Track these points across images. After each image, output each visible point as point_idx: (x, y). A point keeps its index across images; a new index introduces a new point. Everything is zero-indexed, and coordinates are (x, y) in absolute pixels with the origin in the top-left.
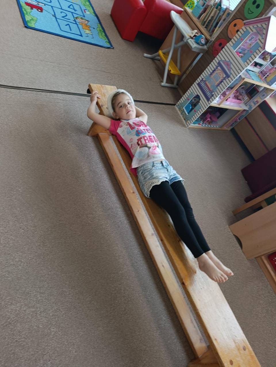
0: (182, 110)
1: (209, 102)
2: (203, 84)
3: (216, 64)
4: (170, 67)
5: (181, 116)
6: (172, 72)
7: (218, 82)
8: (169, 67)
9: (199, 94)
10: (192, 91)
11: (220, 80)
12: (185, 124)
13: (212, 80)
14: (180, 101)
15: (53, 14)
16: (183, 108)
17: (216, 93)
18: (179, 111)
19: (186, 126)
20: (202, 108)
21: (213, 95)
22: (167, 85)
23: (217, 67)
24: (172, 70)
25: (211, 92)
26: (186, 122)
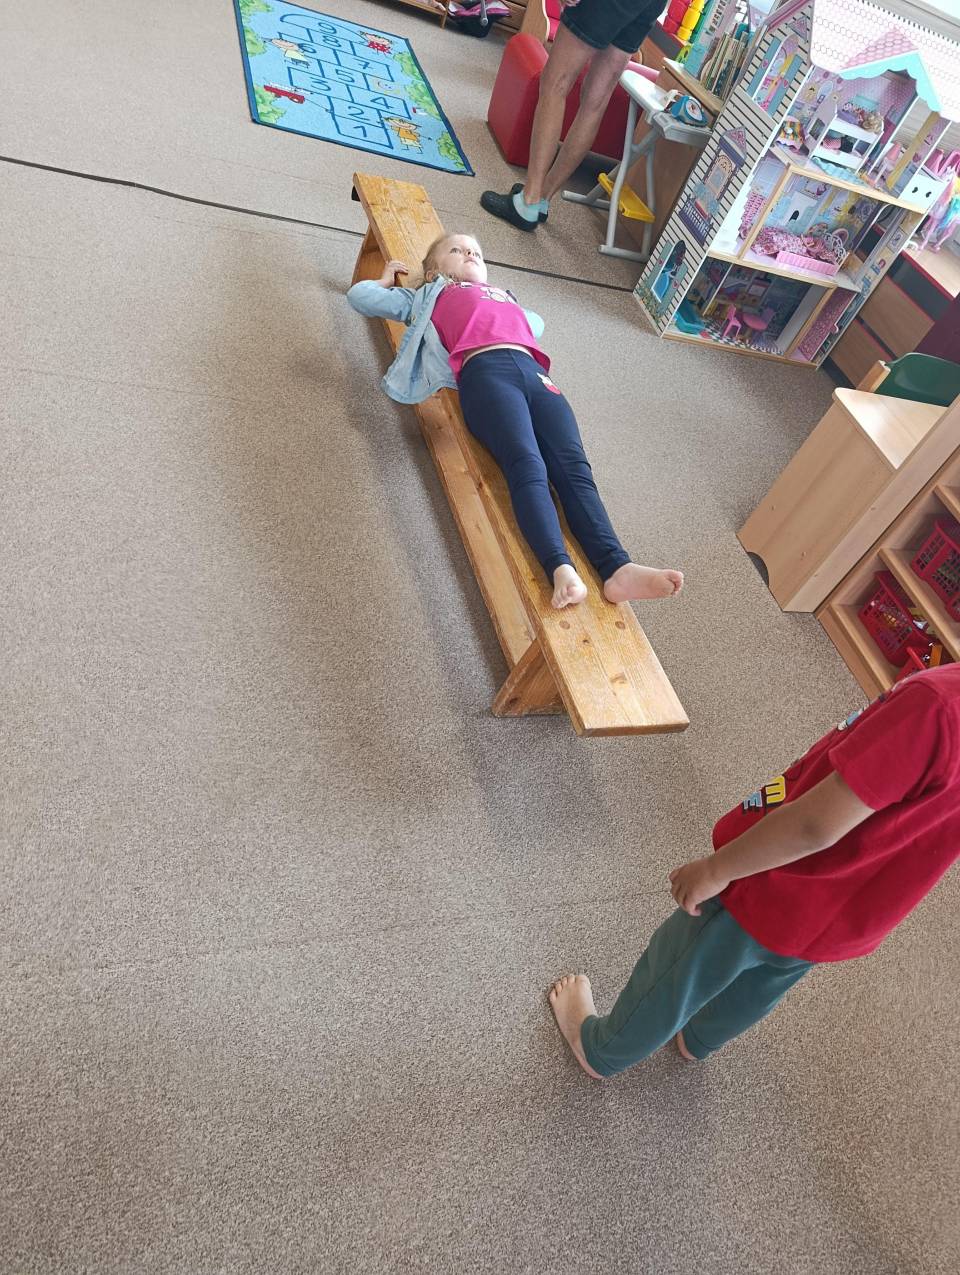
1: (703, 244)
2: (689, 210)
3: (715, 147)
4: (622, 203)
5: (647, 312)
6: (629, 214)
7: (721, 187)
8: (619, 203)
9: (683, 238)
10: (667, 238)
11: (725, 182)
14: (643, 275)
15: (329, 108)
17: (718, 217)
19: (658, 331)
20: (691, 272)
21: (711, 227)
22: (618, 251)
23: (717, 154)
24: (628, 211)
25: (707, 218)
26: (657, 322)
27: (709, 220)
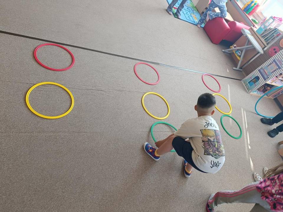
5: (245, 87)
7: (273, 70)
9: (259, 76)
12: (248, 92)
13: (268, 69)
14: (245, 78)
16: (247, 82)
17: (271, 77)
18: (244, 84)
20: (260, 84)
23: (273, 62)
25: (267, 75)
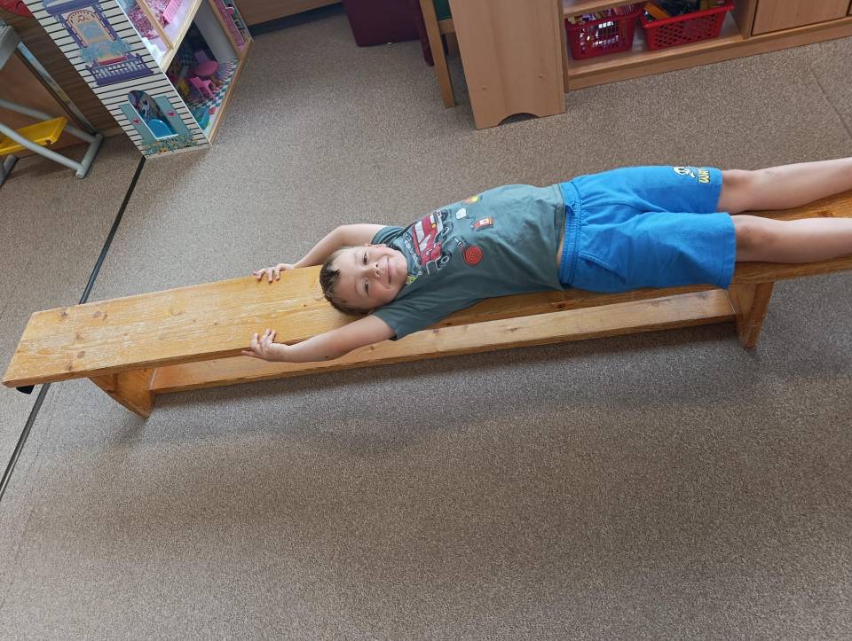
0: (161, 144)
1: (155, 71)
2: (104, 73)
3: (53, 20)
4: (36, 141)
5: (176, 151)
6: (53, 138)
7: (105, 32)
8: (38, 144)
9: (128, 91)
10: (116, 106)
11: (101, 25)
12: (201, 148)
13: (97, 46)
14: (136, 143)
16: (156, 141)
17: (135, 47)
18: (163, 154)
19: (205, 146)
20: (168, 95)
21: (139, 57)
22: (86, 162)
24: (48, 138)
25: (128, 58)
26: (195, 144)
27: (131, 57)
